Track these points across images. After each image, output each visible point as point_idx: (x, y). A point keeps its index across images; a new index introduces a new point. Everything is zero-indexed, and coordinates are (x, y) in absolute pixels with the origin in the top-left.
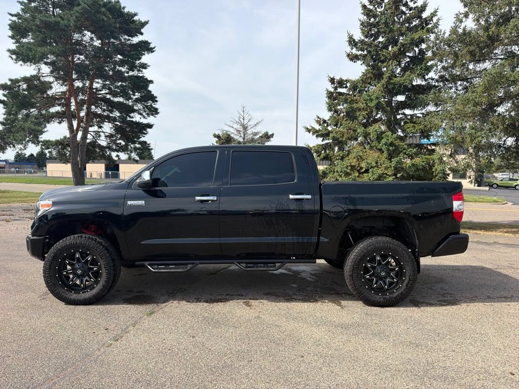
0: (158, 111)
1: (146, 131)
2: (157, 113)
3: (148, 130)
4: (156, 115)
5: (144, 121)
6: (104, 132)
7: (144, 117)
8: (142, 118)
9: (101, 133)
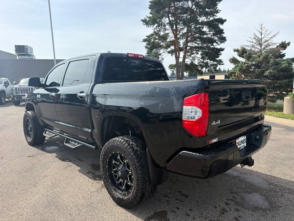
0: (226, 39)
1: (220, 53)
2: (225, 40)
3: (221, 52)
4: (225, 42)
5: (218, 47)
6: (197, 57)
7: (218, 44)
8: (217, 45)
9: (196, 58)
